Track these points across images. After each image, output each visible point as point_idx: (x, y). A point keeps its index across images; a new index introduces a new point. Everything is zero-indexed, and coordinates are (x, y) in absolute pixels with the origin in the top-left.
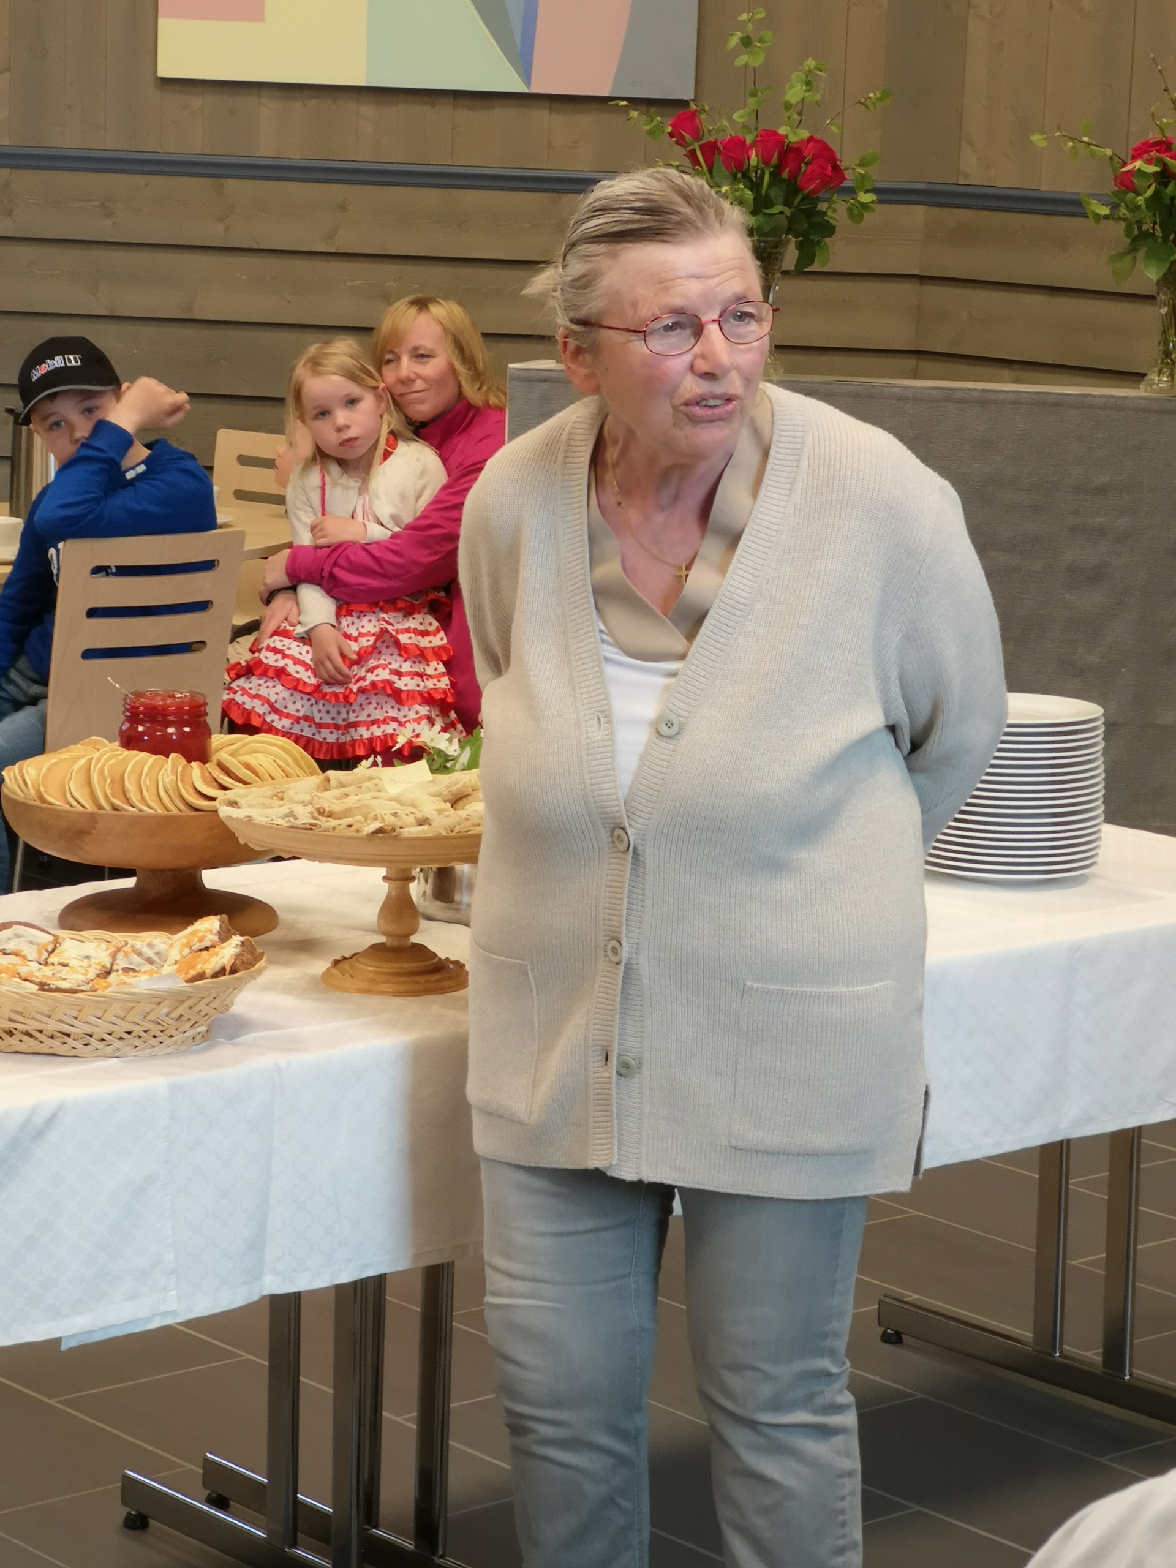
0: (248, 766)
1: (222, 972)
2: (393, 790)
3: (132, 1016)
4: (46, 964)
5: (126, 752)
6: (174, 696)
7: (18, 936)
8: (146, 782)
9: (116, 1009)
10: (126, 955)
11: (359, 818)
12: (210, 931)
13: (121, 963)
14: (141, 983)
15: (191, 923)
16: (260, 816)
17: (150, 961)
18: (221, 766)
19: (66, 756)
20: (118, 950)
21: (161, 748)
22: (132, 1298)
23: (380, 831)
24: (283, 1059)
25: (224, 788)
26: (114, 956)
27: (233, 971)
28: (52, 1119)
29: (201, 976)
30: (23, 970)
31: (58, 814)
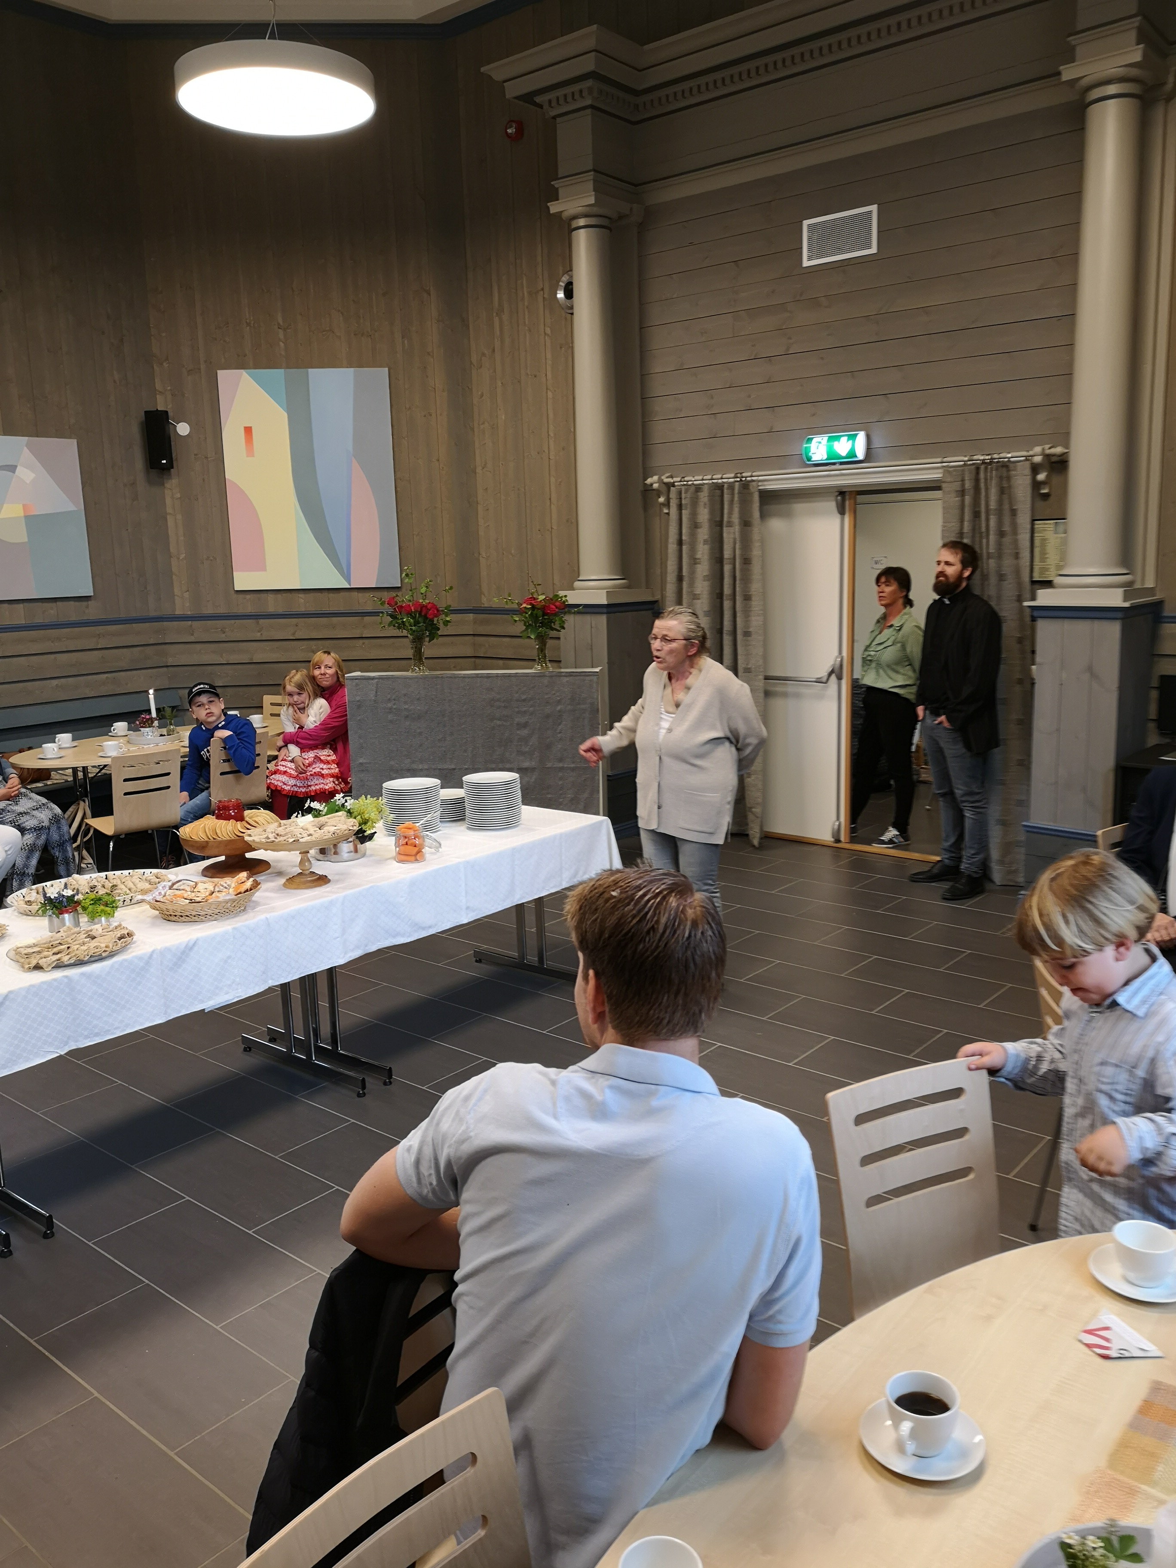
0: (256, 822)
1: (247, 891)
2: (301, 825)
3: (220, 907)
4: (193, 892)
5: (217, 820)
6: (231, 801)
7: (184, 884)
8: (223, 829)
9: (214, 906)
10: (218, 887)
11: (290, 836)
12: (243, 877)
13: (217, 889)
14: (222, 897)
15: (238, 874)
16: (256, 839)
17: (226, 888)
18: (247, 822)
19: (197, 823)
20: (216, 885)
21: (228, 818)
22: (227, 993)
23: (294, 841)
24: (268, 916)
25: (248, 829)
26: (214, 887)
27: (251, 890)
28: (195, 944)
29: (240, 893)
30: (185, 895)
31: (196, 842)
